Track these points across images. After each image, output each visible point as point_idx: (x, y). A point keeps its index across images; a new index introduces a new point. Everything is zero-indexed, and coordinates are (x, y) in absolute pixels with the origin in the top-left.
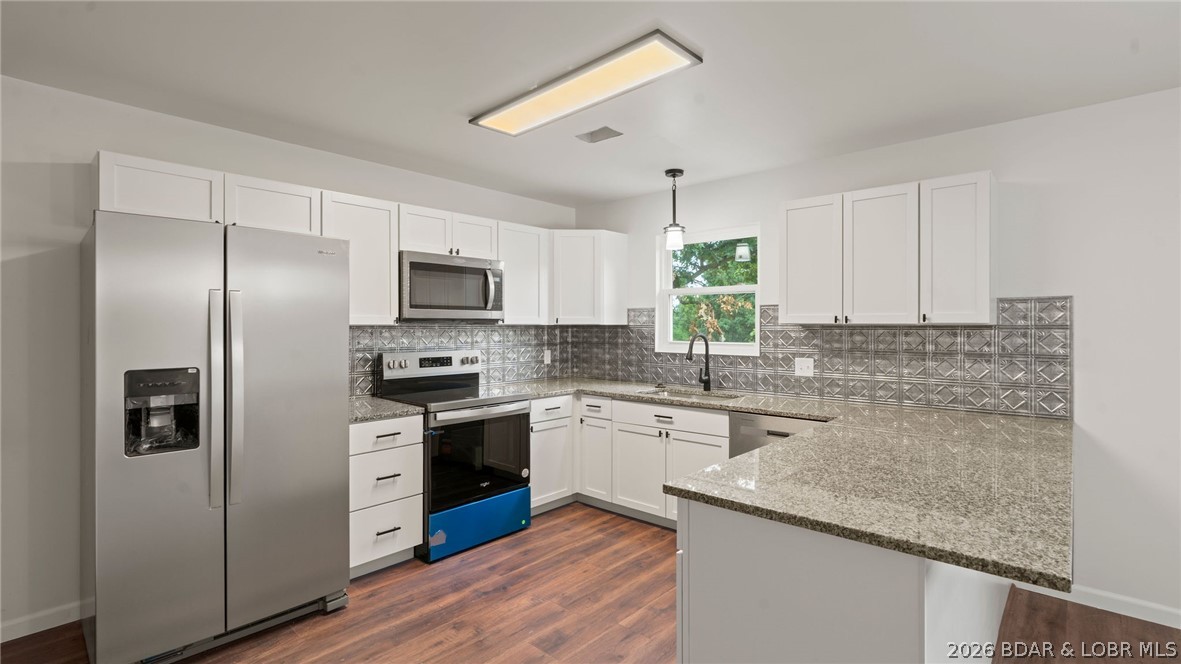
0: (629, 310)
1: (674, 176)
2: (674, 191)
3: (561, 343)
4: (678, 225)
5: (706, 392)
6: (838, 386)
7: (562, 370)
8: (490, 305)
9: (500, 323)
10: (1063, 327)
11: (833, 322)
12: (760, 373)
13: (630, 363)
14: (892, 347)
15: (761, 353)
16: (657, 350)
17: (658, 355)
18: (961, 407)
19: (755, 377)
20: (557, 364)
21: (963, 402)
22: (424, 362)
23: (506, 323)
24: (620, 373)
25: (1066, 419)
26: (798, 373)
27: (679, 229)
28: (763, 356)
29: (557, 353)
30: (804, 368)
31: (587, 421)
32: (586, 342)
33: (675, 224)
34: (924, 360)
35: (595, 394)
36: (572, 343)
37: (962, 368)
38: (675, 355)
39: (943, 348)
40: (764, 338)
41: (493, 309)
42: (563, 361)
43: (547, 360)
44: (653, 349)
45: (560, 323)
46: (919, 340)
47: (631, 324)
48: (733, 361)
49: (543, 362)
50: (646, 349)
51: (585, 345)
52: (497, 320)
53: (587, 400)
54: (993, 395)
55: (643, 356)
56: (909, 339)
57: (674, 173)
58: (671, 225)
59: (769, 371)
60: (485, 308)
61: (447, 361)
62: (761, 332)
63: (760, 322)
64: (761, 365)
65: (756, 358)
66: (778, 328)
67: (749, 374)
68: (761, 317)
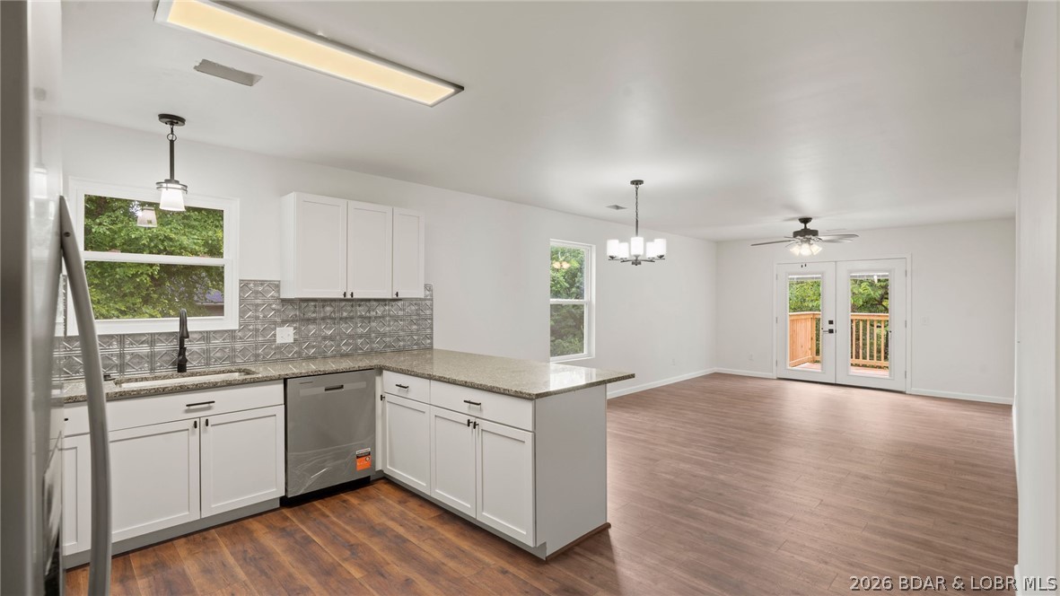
1: (172, 124)
2: (172, 142)
4: (177, 182)
6: (313, 347)
10: (429, 300)
11: (343, 297)
12: (239, 345)
14: (351, 314)
15: (240, 326)
16: (69, 334)
17: (73, 339)
18: (388, 350)
19: (233, 350)
21: (389, 347)
25: (430, 348)
26: (279, 341)
27: (180, 187)
28: (244, 326)
30: (285, 335)
33: (171, 180)
34: (369, 322)
37: (389, 326)
38: (111, 336)
39: (380, 313)
40: (242, 313)
46: (367, 309)
48: (206, 336)
54: (404, 340)
56: (361, 308)
57: (173, 120)
58: (167, 181)
59: (250, 342)
62: (240, 305)
63: (240, 296)
64: (241, 338)
65: (235, 331)
66: (258, 301)
67: (226, 348)
68: (240, 291)
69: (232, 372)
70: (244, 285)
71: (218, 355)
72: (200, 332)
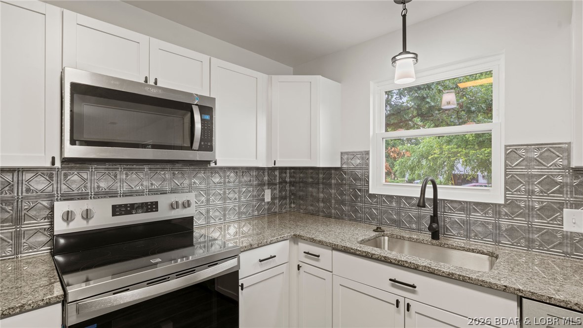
0: (342, 153)
2: (404, 17)
3: (280, 183)
4: (409, 53)
5: (434, 241)
7: (281, 206)
8: (196, 145)
9: (213, 165)
12: (505, 223)
13: (343, 202)
15: (506, 200)
16: (370, 192)
17: (373, 196)
19: (497, 227)
20: (277, 201)
22: (117, 210)
23: (219, 165)
24: (333, 211)
28: (510, 203)
29: (277, 192)
31: (305, 267)
32: (302, 182)
33: (405, 51)
35: (313, 241)
36: (290, 182)
40: (510, 183)
41: (201, 149)
42: (282, 198)
43: (268, 198)
44: (368, 191)
45: (277, 165)
47: (344, 166)
48: (465, 207)
49: (263, 200)
50: (359, 190)
51: (301, 185)
52: (209, 162)
53: (304, 247)
55: (356, 196)
58: (400, 54)
59: (520, 222)
60: (191, 148)
61: (152, 207)
62: (506, 175)
63: (506, 165)
64: (506, 214)
65: (500, 205)
66: (534, 172)
67: (488, 223)
68: (506, 159)
69: (483, 253)
70: (511, 152)
71: (480, 229)
72: (460, 202)
